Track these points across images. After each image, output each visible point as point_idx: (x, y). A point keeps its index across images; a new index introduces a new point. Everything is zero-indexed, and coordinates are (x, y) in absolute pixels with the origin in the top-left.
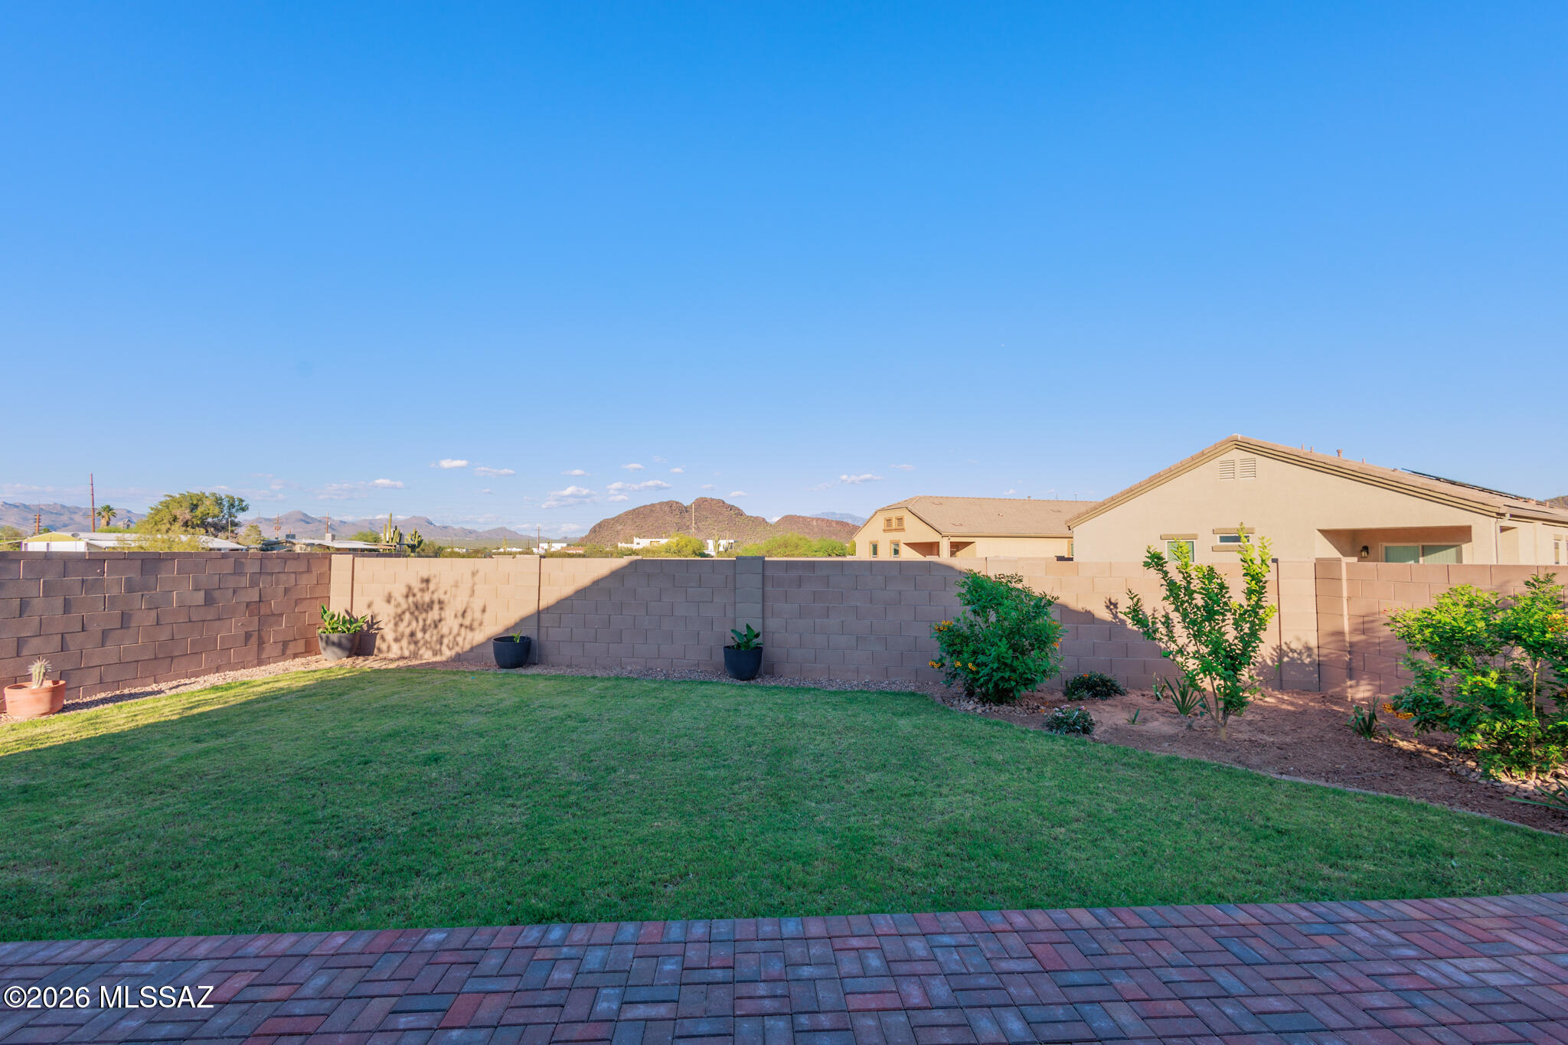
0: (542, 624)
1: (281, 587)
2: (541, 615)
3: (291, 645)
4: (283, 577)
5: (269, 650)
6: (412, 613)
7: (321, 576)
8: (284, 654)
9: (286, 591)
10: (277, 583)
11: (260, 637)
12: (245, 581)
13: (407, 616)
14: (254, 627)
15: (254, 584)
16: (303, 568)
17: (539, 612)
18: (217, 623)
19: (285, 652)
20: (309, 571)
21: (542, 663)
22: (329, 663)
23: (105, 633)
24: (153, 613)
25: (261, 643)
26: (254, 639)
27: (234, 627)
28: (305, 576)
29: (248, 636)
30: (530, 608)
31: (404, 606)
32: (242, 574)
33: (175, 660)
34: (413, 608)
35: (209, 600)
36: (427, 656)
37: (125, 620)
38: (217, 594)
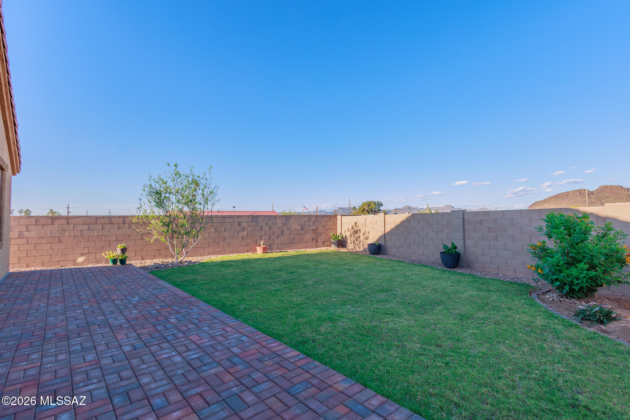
0: (386, 240)
1: (322, 225)
2: (386, 236)
3: (326, 243)
4: (322, 222)
5: (319, 244)
6: (354, 234)
7: (334, 222)
8: (323, 245)
9: (323, 226)
10: (321, 224)
11: (316, 240)
12: (311, 223)
13: (352, 235)
14: (315, 236)
15: (314, 224)
16: (328, 220)
17: (385, 235)
18: (304, 235)
19: (324, 244)
20: (330, 220)
21: (386, 254)
22: (333, 248)
23: (278, 235)
24: (289, 231)
25: (317, 241)
26: (315, 240)
27: (309, 236)
28: (329, 222)
29: (313, 239)
30: (382, 233)
31: (352, 232)
32: (311, 221)
33: (294, 244)
34: (354, 233)
35: (302, 228)
36: (358, 249)
37: (282, 232)
38: (304, 226)
